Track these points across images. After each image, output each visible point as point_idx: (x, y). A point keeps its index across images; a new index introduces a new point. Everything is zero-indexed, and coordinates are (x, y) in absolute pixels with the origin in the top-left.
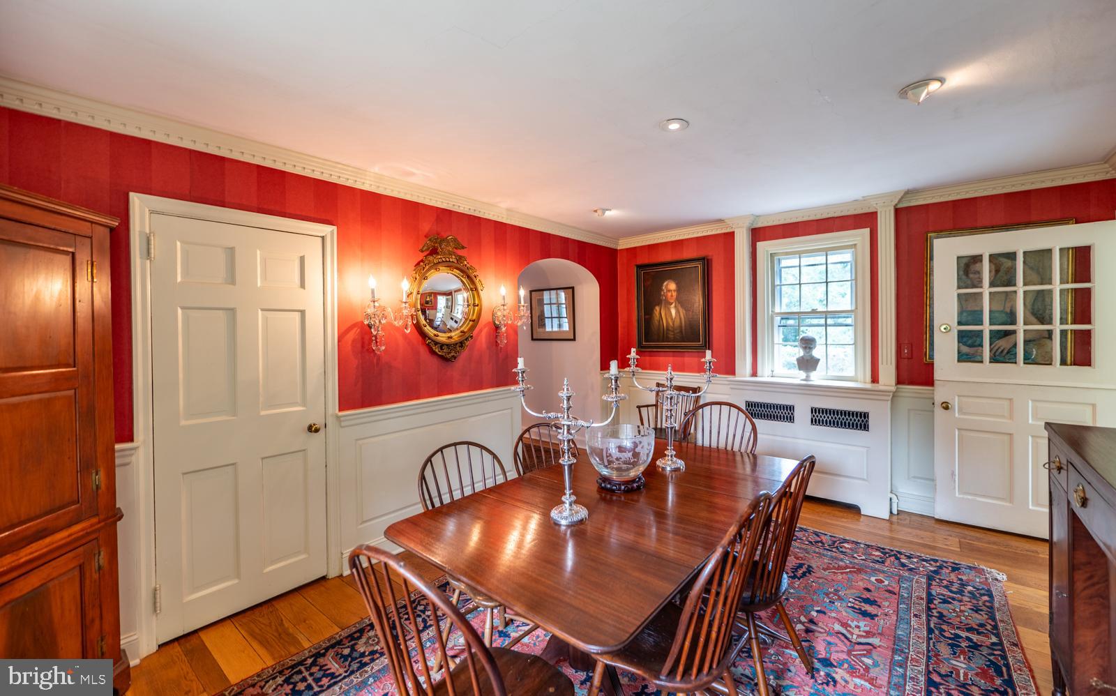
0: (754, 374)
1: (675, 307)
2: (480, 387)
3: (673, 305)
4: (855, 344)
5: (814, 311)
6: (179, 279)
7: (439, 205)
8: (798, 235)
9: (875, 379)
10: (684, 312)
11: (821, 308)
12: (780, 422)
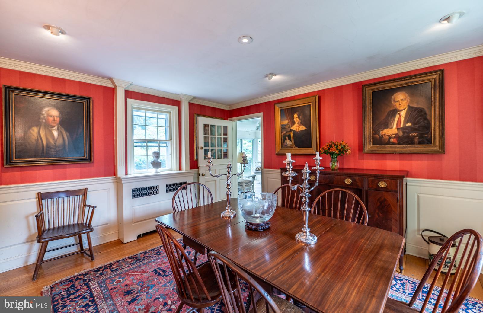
0: (126, 174)
1: (58, 129)
3: (56, 127)
4: (171, 154)
5: (153, 140)
8: (149, 101)
9: (180, 169)
10: (68, 134)
11: (156, 139)
12: (155, 195)
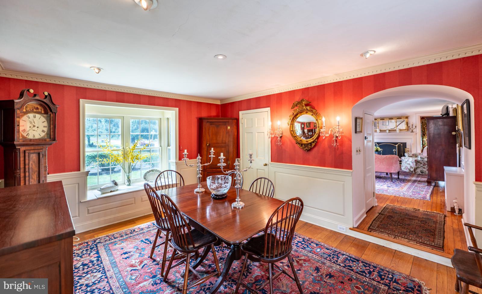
2: (324, 166)
6: (246, 127)
7: (302, 88)
